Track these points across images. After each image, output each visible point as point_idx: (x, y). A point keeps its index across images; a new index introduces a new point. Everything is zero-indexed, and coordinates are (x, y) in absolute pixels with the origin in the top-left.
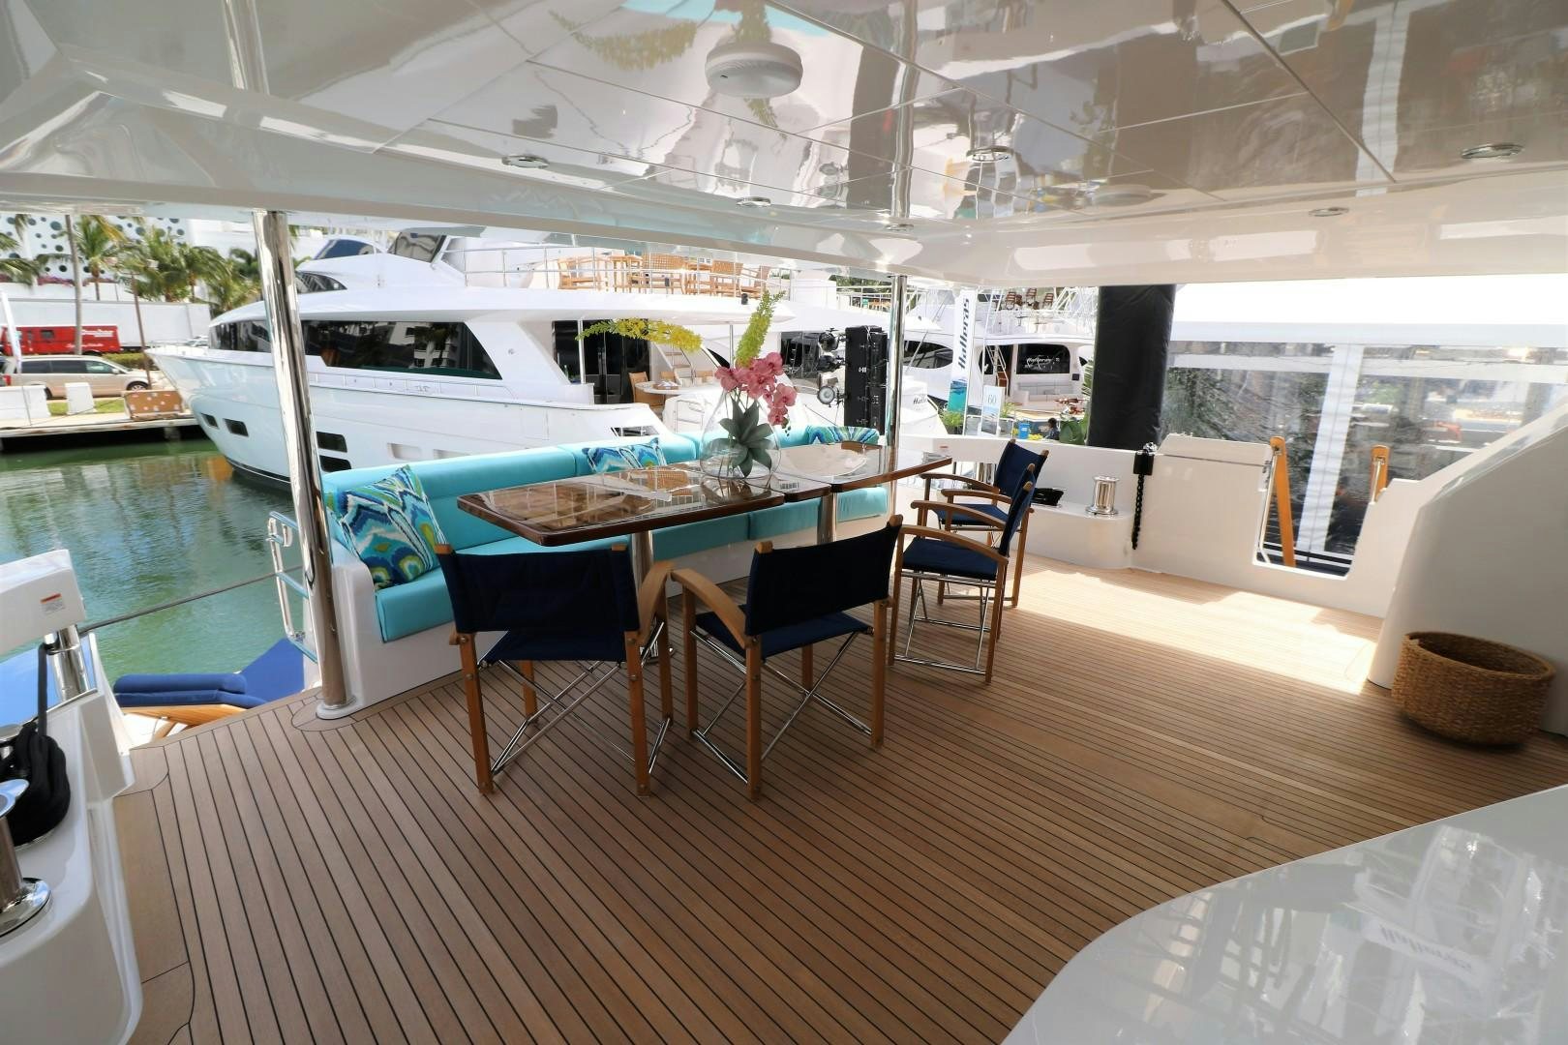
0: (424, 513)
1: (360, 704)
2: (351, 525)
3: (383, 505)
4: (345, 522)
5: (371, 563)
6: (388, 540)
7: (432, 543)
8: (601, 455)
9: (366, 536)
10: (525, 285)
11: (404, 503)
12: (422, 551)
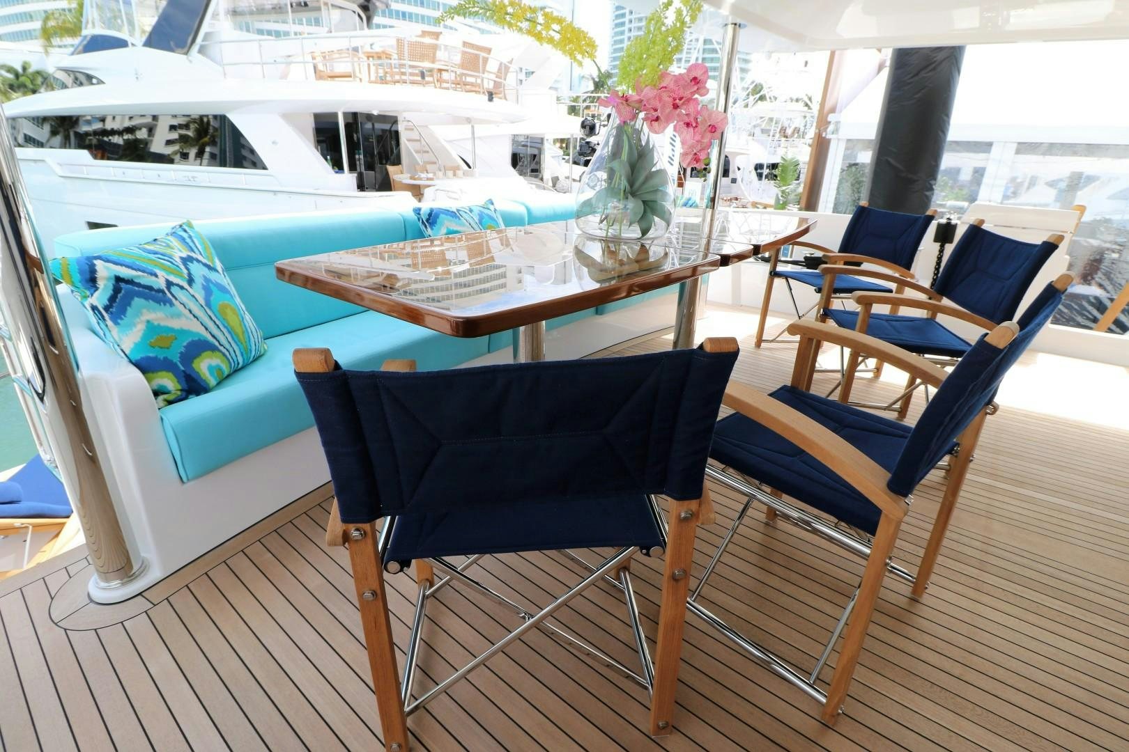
0: (223, 289)
1: (155, 574)
2: (107, 309)
3: (156, 276)
4: (95, 303)
5: (145, 367)
6: (172, 330)
7: (239, 330)
8: (437, 216)
9: (134, 325)
10: (284, 76)
11: (190, 274)
12: (227, 346)
